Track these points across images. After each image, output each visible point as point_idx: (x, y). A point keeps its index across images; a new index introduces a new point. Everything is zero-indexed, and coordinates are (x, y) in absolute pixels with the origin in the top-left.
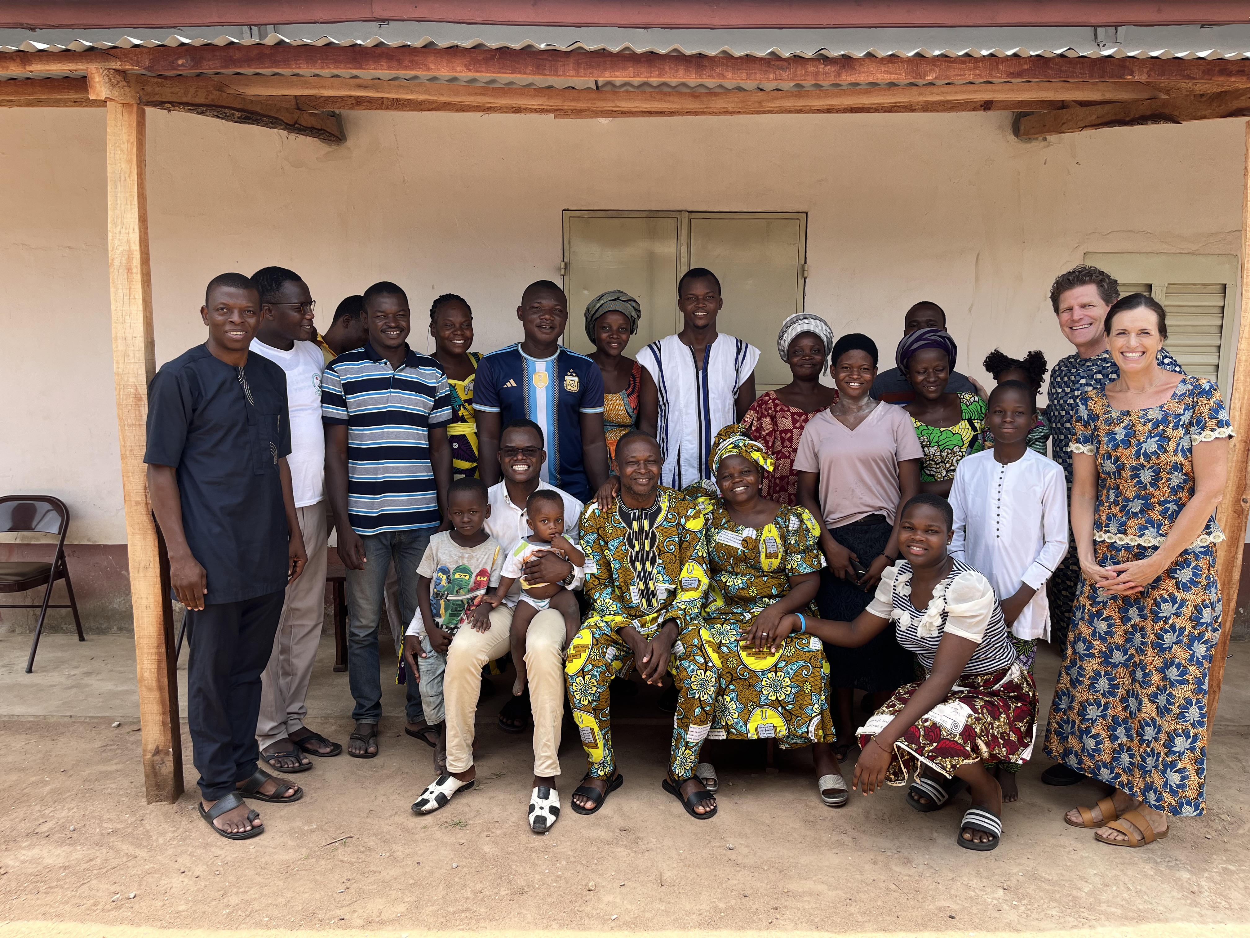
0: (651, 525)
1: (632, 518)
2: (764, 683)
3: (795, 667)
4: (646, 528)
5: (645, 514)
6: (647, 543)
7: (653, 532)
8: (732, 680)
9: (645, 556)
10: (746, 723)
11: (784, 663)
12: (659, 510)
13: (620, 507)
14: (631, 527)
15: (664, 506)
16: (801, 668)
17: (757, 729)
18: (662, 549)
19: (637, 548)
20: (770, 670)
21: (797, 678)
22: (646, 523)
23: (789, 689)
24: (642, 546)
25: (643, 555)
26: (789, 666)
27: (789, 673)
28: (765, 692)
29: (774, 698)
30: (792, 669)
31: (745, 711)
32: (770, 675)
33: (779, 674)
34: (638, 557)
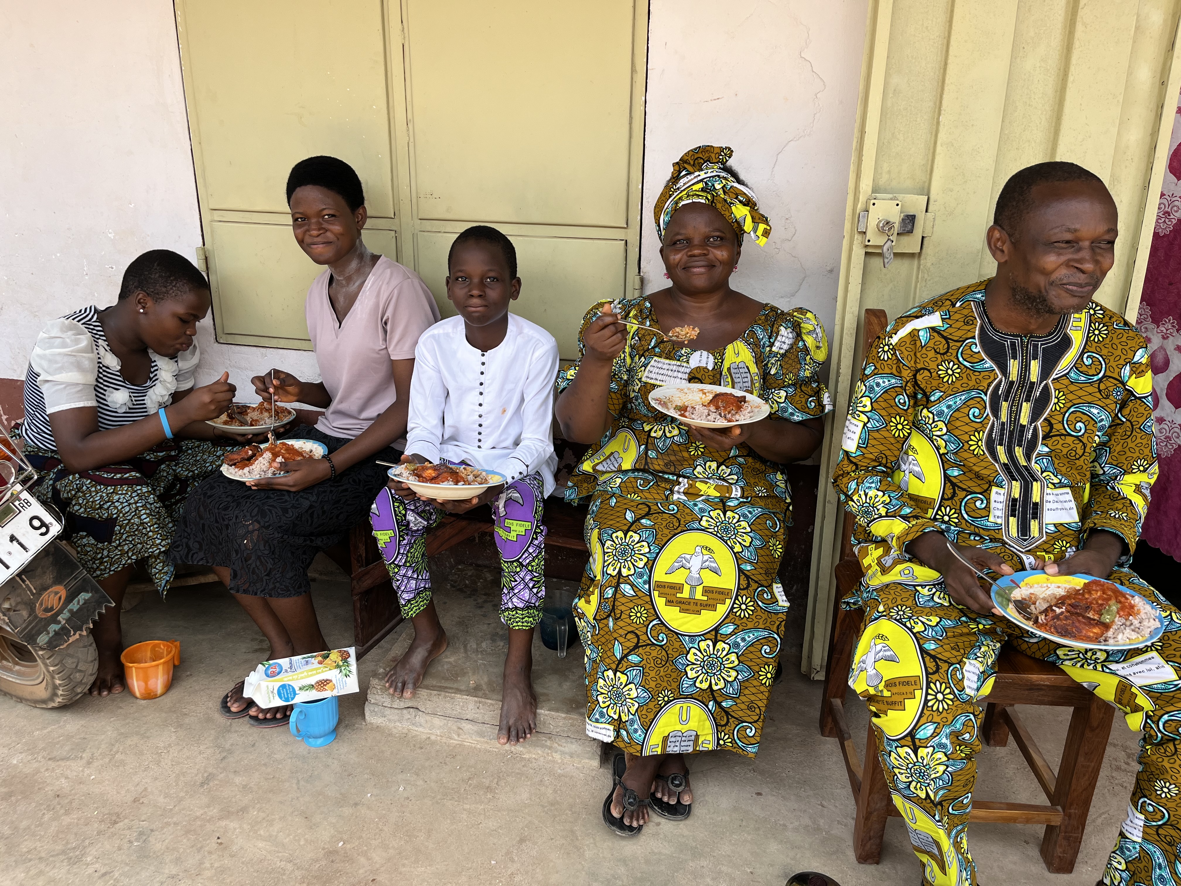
0: (1045, 373)
1: (1009, 352)
2: (691, 657)
3: (751, 637)
4: (1034, 378)
5: (1036, 347)
6: (1026, 408)
7: (1046, 387)
8: (637, 647)
9: (1016, 434)
10: (647, 728)
11: (730, 628)
12: (1066, 343)
13: (982, 329)
14: (1004, 370)
15: (1077, 338)
16: (759, 641)
17: (665, 739)
18: (1057, 426)
19: (1004, 418)
20: (704, 636)
21: (751, 656)
22: (1035, 367)
23: (733, 674)
24: (1015, 414)
25: (1011, 433)
26: (741, 635)
27: (737, 645)
28: (691, 674)
29: (705, 686)
30: (743, 640)
31: (651, 705)
32: (703, 645)
33: (720, 645)
34: (1002, 435)
